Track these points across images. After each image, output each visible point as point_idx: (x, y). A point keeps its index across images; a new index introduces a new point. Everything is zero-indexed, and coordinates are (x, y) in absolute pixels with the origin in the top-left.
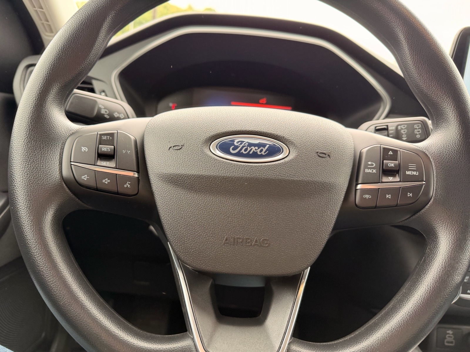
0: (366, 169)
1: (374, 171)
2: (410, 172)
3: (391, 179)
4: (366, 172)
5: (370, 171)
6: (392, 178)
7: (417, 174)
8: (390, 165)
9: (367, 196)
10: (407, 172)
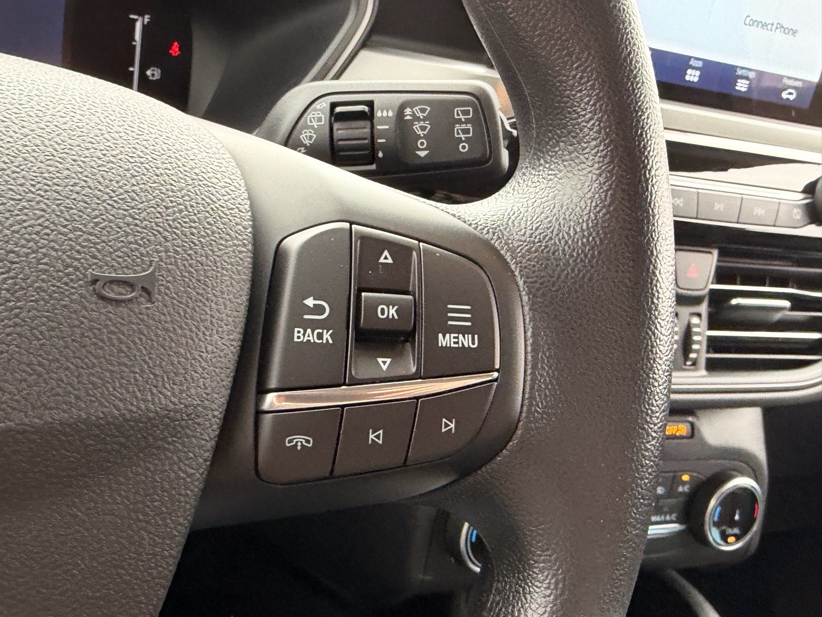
0: (296, 330)
1: (327, 336)
2: (453, 335)
3: (385, 367)
4: (296, 340)
5: (310, 336)
6: (389, 360)
7: (473, 344)
8: (383, 313)
9: (300, 441)
10: (440, 336)
